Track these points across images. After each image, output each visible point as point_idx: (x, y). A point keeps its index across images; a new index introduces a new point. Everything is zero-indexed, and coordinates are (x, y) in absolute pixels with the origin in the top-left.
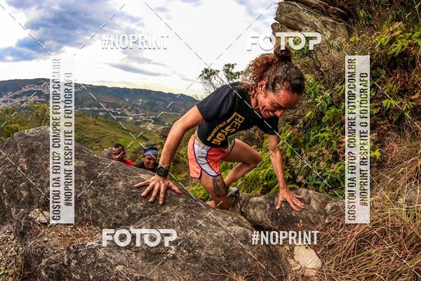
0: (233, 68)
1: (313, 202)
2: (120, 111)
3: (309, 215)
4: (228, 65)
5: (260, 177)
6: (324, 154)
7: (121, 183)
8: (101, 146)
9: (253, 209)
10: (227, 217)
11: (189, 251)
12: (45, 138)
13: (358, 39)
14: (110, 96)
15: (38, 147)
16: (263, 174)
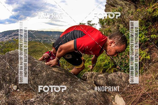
0: (91, 22)
1: (123, 78)
2: (49, 40)
3: (122, 83)
4: (89, 21)
5: (102, 65)
6: (127, 57)
7: (44, 73)
8: (42, 53)
9: (99, 80)
10: (88, 86)
11: (71, 103)
12: (16, 54)
13: (140, 10)
14: (45, 34)
15: (13, 58)
16: (103, 64)
